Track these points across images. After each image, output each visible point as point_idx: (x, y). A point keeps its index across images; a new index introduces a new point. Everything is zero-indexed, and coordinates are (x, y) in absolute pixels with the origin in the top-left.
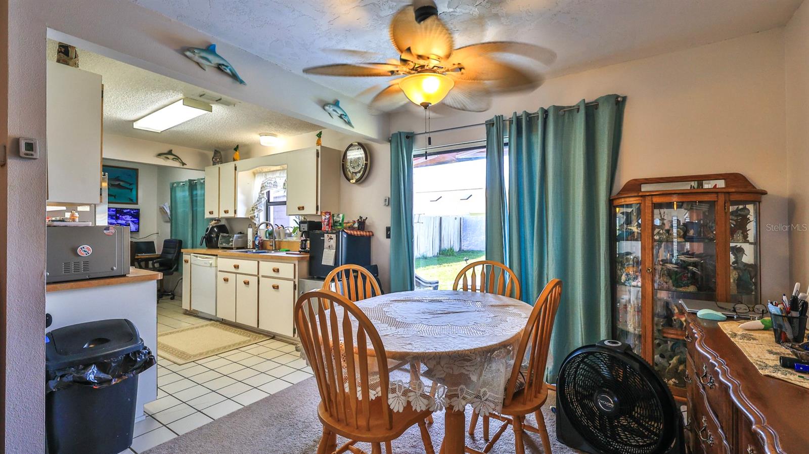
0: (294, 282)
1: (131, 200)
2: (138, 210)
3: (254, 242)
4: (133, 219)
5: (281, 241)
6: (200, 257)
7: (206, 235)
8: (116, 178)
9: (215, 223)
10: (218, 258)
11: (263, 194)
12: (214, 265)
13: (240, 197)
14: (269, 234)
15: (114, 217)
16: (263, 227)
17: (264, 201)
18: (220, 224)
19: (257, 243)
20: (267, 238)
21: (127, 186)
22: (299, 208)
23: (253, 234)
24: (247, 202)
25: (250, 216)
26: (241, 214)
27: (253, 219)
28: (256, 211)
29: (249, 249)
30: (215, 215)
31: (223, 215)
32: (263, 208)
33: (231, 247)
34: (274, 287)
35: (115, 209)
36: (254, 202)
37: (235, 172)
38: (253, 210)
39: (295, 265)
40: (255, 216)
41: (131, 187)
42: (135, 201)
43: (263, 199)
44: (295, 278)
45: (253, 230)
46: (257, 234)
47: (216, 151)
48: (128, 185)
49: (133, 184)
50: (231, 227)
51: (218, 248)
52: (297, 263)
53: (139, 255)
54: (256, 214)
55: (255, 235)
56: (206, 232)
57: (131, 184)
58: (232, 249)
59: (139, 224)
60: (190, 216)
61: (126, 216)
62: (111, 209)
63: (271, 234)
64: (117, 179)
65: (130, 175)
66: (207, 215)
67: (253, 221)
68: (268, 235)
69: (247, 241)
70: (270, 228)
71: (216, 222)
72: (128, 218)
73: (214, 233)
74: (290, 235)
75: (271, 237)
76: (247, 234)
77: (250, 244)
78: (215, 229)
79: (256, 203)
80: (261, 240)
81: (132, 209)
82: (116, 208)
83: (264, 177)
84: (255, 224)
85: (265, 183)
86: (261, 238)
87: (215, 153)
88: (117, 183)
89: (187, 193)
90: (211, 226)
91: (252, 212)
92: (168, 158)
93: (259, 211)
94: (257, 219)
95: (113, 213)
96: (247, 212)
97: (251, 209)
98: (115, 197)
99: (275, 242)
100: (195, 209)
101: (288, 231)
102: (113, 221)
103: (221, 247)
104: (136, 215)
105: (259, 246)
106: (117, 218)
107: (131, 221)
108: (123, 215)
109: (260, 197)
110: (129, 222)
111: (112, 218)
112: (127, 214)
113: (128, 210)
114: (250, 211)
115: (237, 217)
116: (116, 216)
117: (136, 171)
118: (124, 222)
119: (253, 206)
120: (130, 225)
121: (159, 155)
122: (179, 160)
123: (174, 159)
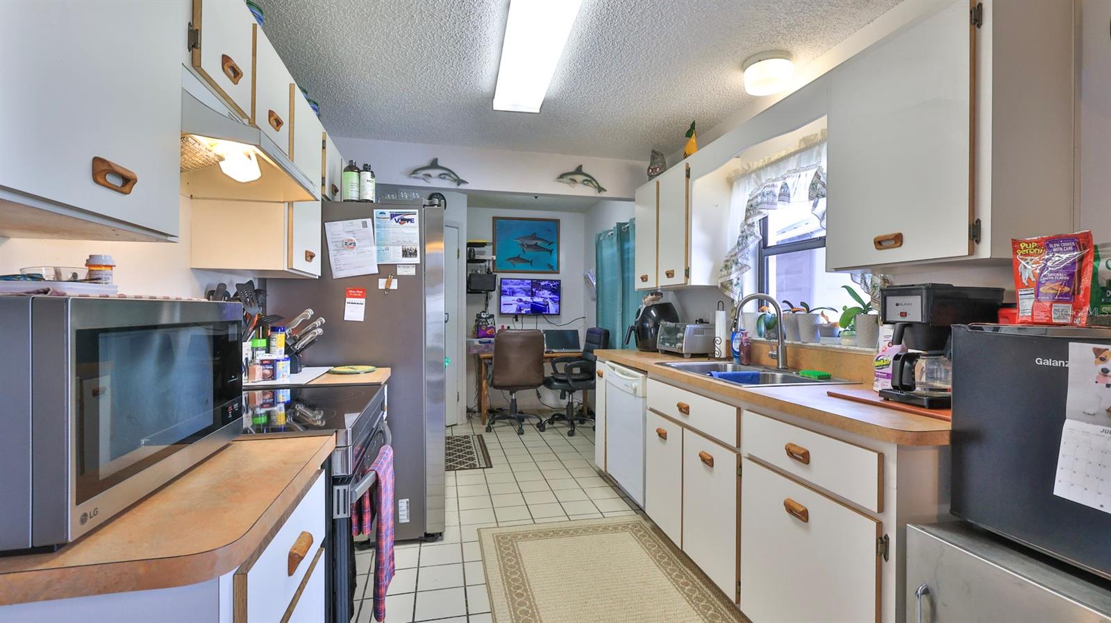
0: (880, 525)
1: (552, 267)
2: (559, 281)
3: (729, 344)
4: (552, 296)
5: (800, 346)
6: (619, 371)
7: (636, 322)
8: (532, 236)
9: (653, 300)
10: (648, 379)
11: (752, 225)
12: (640, 393)
13: (697, 237)
14: (768, 327)
15: (530, 294)
16: (750, 307)
17: (753, 244)
18: (662, 301)
19: (736, 346)
20: (760, 335)
22: (880, 243)
23: (728, 323)
24: (714, 248)
25: (721, 281)
26: (700, 276)
27: (727, 288)
28: (733, 269)
29: (719, 359)
30: (651, 284)
31: (665, 281)
32: (751, 262)
33: (680, 352)
34: (790, 508)
35: (529, 281)
36: (729, 249)
37: (687, 182)
38: (726, 266)
39: (881, 458)
40: (731, 282)
41: (549, 248)
42: (555, 269)
43: (750, 239)
44: (881, 508)
45: (727, 315)
46: (735, 325)
47: (653, 151)
48: (547, 244)
49: (552, 243)
50: (684, 309)
51: (657, 351)
52: (891, 452)
53: (554, 351)
54: (734, 277)
55: (733, 325)
56: (637, 318)
57: (550, 244)
58: (681, 355)
59: (559, 304)
60: (620, 287)
61: (544, 291)
62: (526, 281)
63: (772, 326)
64: (534, 237)
65: (549, 230)
66: (639, 285)
67: (727, 293)
68: (763, 328)
69: (714, 341)
70: (771, 310)
71: (654, 296)
72: (546, 293)
73: (650, 320)
74: (829, 331)
75: (773, 335)
76: (715, 325)
77: (721, 349)
78: (652, 312)
79: (733, 249)
80: (747, 341)
81: (552, 281)
82: (532, 280)
83: (753, 182)
84: (733, 301)
85: (757, 197)
86: (746, 334)
87: (653, 158)
88: (534, 242)
89: (615, 248)
90: (644, 306)
91: (725, 272)
92: (574, 181)
93: (741, 268)
94: (737, 289)
95: (529, 286)
96: (714, 273)
97: (722, 265)
98: (531, 264)
99: (784, 349)
100: (626, 275)
101: (822, 321)
102: (528, 299)
103: (661, 350)
104: (556, 289)
105: (742, 354)
106: (533, 295)
107: (550, 298)
108: (540, 290)
109: (744, 234)
110: (547, 300)
111: (527, 295)
112: (545, 287)
113: (547, 282)
114: (721, 270)
115: (692, 284)
116: (532, 292)
117: (557, 222)
118: (540, 300)
119: (729, 258)
120: (548, 305)
121: (562, 176)
122: (594, 182)
123: (585, 182)
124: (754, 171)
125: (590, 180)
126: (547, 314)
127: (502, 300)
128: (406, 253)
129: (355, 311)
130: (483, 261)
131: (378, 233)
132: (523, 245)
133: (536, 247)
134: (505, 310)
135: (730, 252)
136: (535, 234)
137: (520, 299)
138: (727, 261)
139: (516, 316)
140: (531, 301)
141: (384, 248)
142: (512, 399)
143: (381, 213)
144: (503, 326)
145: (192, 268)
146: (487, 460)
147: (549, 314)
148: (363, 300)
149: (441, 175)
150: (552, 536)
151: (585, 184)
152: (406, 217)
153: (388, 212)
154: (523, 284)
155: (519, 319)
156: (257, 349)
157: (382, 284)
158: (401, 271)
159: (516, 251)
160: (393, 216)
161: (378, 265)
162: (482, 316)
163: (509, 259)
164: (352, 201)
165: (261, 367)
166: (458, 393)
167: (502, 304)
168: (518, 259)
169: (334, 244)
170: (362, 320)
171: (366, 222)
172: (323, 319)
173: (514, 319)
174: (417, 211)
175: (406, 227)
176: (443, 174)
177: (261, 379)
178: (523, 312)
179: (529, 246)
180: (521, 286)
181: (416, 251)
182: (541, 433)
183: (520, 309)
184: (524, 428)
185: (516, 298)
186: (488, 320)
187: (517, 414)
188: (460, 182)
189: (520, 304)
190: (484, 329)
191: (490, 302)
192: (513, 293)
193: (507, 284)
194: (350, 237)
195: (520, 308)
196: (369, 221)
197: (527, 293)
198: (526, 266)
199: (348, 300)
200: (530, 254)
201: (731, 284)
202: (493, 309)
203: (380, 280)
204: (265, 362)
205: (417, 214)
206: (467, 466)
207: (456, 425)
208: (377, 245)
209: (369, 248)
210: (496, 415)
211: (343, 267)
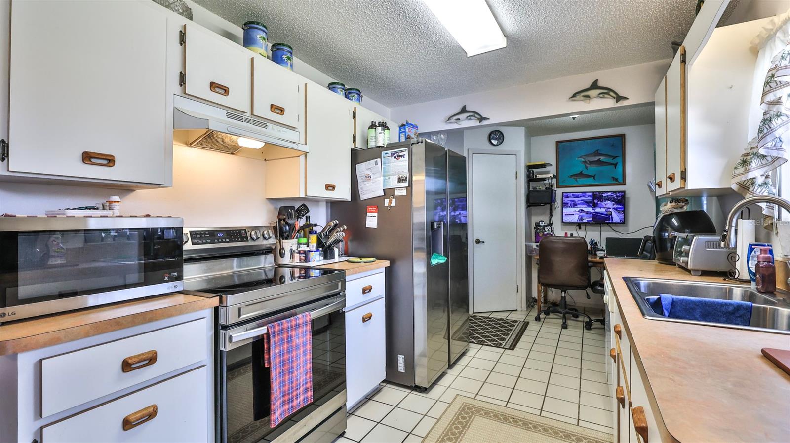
1: (616, 180)
2: (624, 192)
4: (615, 206)
8: (595, 153)
9: (674, 207)
15: (592, 205)
21: (610, 160)
25: (736, 181)
26: (703, 177)
27: (747, 190)
28: (754, 165)
31: (670, 187)
33: (686, 266)
35: (591, 194)
36: (750, 139)
37: (684, 68)
38: (744, 161)
40: (752, 181)
42: (621, 180)
57: (615, 158)
58: (688, 272)
59: (624, 213)
61: (607, 202)
62: (587, 194)
64: (597, 153)
65: (613, 145)
71: (674, 204)
72: (609, 204)
78: (674, 220)
79: (754, 138)
80: (768, 260)
81: (615, 192)
82: (593, 192)
86: (766, 251)
88: (597, 158)
90: (662, 214)
91: (741, 170)
92: (588, 97)
93: (771, 163)
95: (590, 198)
96: (729, 171)
97: (740, 160)
98: (594, 178)
102: (590, 209)
103: (678, 265)
104: (621, 200)
105: (758, 276)
106: (595, 205)
107: (613, 208)
108: (603, 201)
109: (768, 116)
110: (611, 210)
111: (589, 206)
112: (607, 199)
113: (609, 194)
114: (735, 168)
115: (689, 188)
116: (594, 202)
117: (622, 137)
118: (603, 210)
119: (749, 151)
120: (611, 214)
121: (574, 96)
122: (612, 93)
123: (601, 95)
124: (781, 27)
125: (607, 91)
126: (610, 223)
127: (564, 211)
128: (400, 180)
129: (372, 221)
130: (544, 179)
131: (384, 168)
132: (585, 162)
133: (599, 163)
134: (567, 219)
135: (750, 143)
136: (598, 151)
137: (582, 210)
138: (747, 155)
139: (579, 225)
140: (593, 211)
141: (387, 178)
142: (562, 297)
143: (386, 154)
144: (566, 234)
145: (268, 199)
146: (515, 342)
147: (613, 223)
148: (376, 214)
149: (468, 117)
150: (510, 422)
151: (601, 97)
152: (400, 154)
153: (389, 152)
154: (584, 196)
155: (583, 227)
156: (301, 244)
157: (387, 202)
158: (398, 193)
159: (580, 168)
160: (392, 155)
161: (384, 190)
162: (541, 224)
163: (571, 176)
164: (372, 148)
165: (298, 255)
166: (518, 286)
167: (564, 214)
168: (581, 175)
169: (361, 178)
170: (376, 227)
171: (377, 161)
172: (345, 226)
173: (577, 228)
174: (407, 148)
175: (401, 161)
176: (469, 116)
177: (299, 261)
178: (585, 221)
179: (591, 163)
180: (583, 198)
181: (406, 178)
182: (585, 331)
183: (581, 219)
184: (569, 322)
185: (577, 209)
186: (546, 228)
187: (567, 310)
188: (482, 119)
189: (581, 214)
190: (541, 235)
191: (554, 213)
192: (575, 205)
193: (567, 197)
194: (369, 172)
195: (581, 217)
196: (379, 160)
197: (587, 203)
198: (590, 181)
199: (368, 214)
200: (592, 170)
201: (753, 184)
202: (556, 220)
203: (385, 200)
204: (301, 252)
205: (407, 151)
206: (494, 344)
207: (516, 310)
208: (384, 176)
209: (379, 179)
210: (550, 308)
211: (365, 193)
